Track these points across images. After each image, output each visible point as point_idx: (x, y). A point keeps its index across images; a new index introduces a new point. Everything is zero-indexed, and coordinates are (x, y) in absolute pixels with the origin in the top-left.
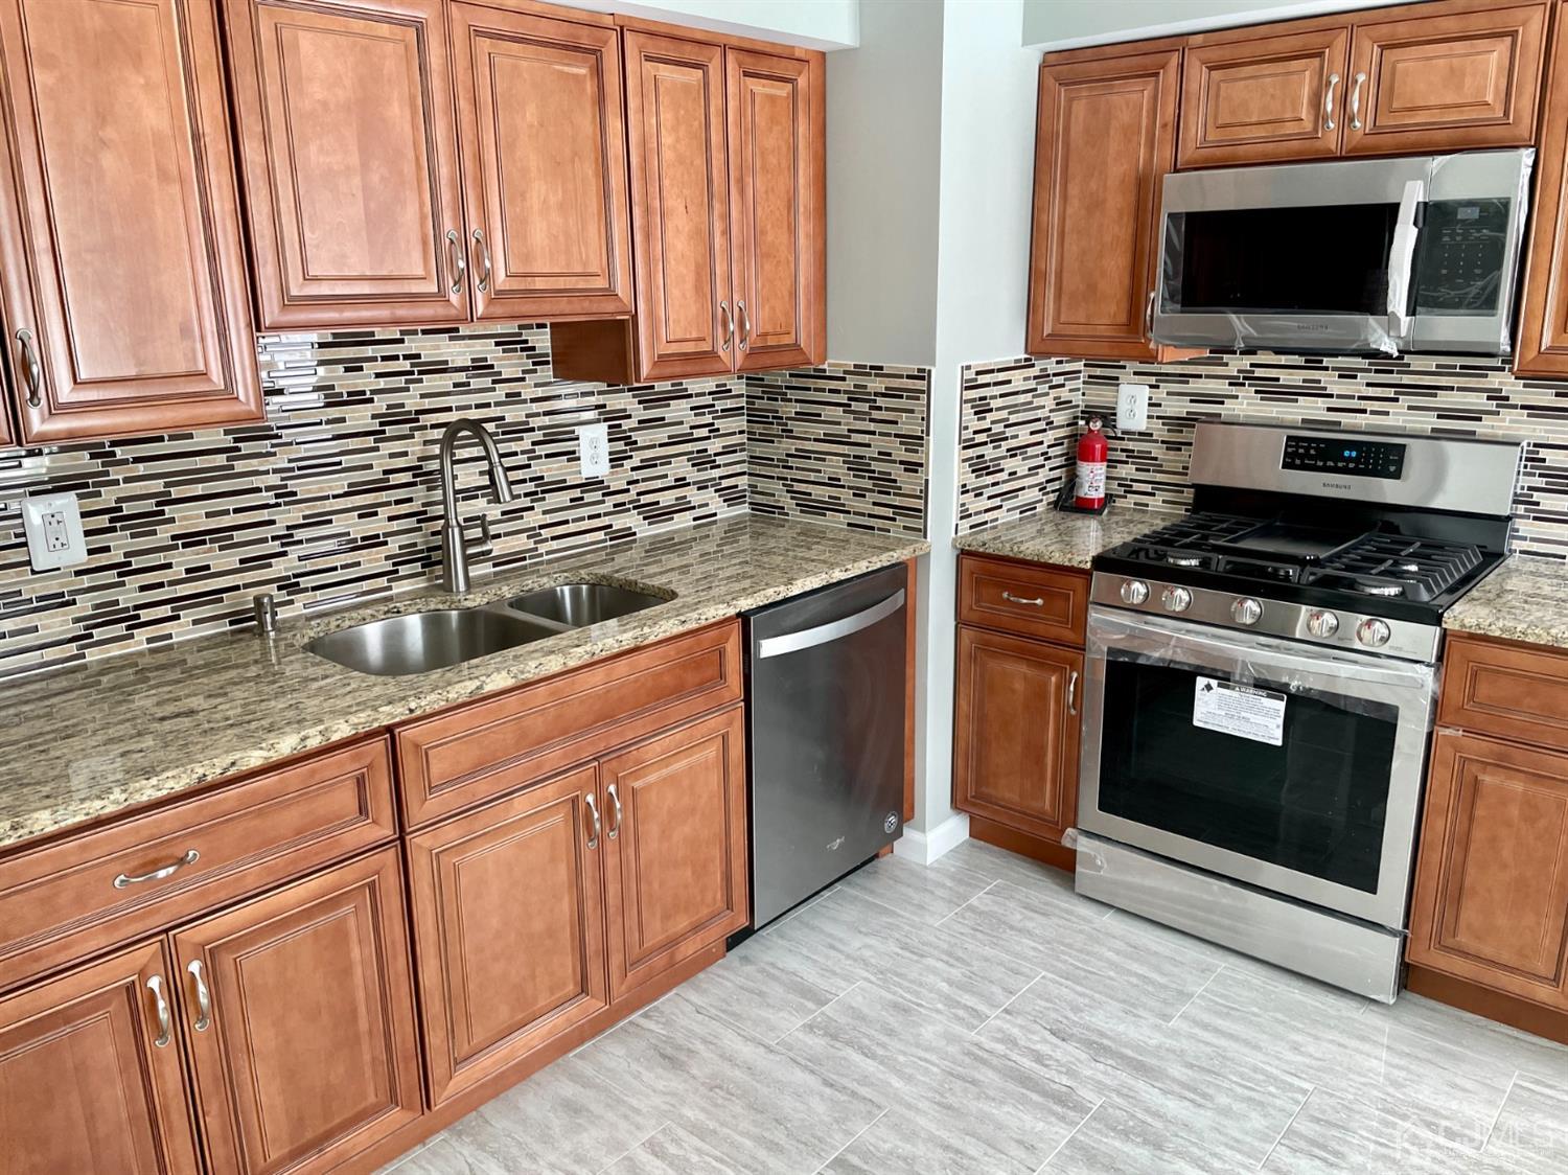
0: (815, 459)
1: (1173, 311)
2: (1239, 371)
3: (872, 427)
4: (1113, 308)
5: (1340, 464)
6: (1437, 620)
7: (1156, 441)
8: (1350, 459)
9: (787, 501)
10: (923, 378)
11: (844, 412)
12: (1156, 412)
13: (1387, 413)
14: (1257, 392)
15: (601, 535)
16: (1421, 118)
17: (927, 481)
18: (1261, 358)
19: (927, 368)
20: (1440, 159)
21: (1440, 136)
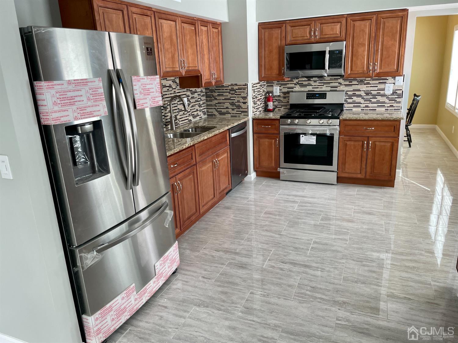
0: (223, 104)
1: (288, 71)
2: (296, 82)
3: (235, 96)
4: (276, 71)
5: (316, 97)
6: (339, 118)
7: (281, 97)
8: (317, 96)
9: (216, 113)
10: (246, 85)
11: (229, 93)
12: (281, 91)
13: (322, 88)
14: (299, 86)
15: (187, 121)
16: (327, 36)
17: (248, 105)
18: (300, 79)
19: (247, 83)
20: (331, 43)
21: (331, 39)
